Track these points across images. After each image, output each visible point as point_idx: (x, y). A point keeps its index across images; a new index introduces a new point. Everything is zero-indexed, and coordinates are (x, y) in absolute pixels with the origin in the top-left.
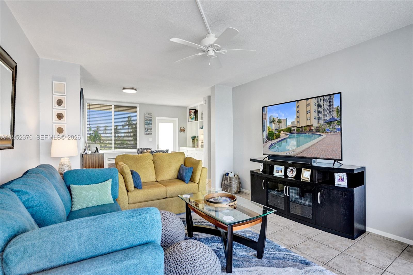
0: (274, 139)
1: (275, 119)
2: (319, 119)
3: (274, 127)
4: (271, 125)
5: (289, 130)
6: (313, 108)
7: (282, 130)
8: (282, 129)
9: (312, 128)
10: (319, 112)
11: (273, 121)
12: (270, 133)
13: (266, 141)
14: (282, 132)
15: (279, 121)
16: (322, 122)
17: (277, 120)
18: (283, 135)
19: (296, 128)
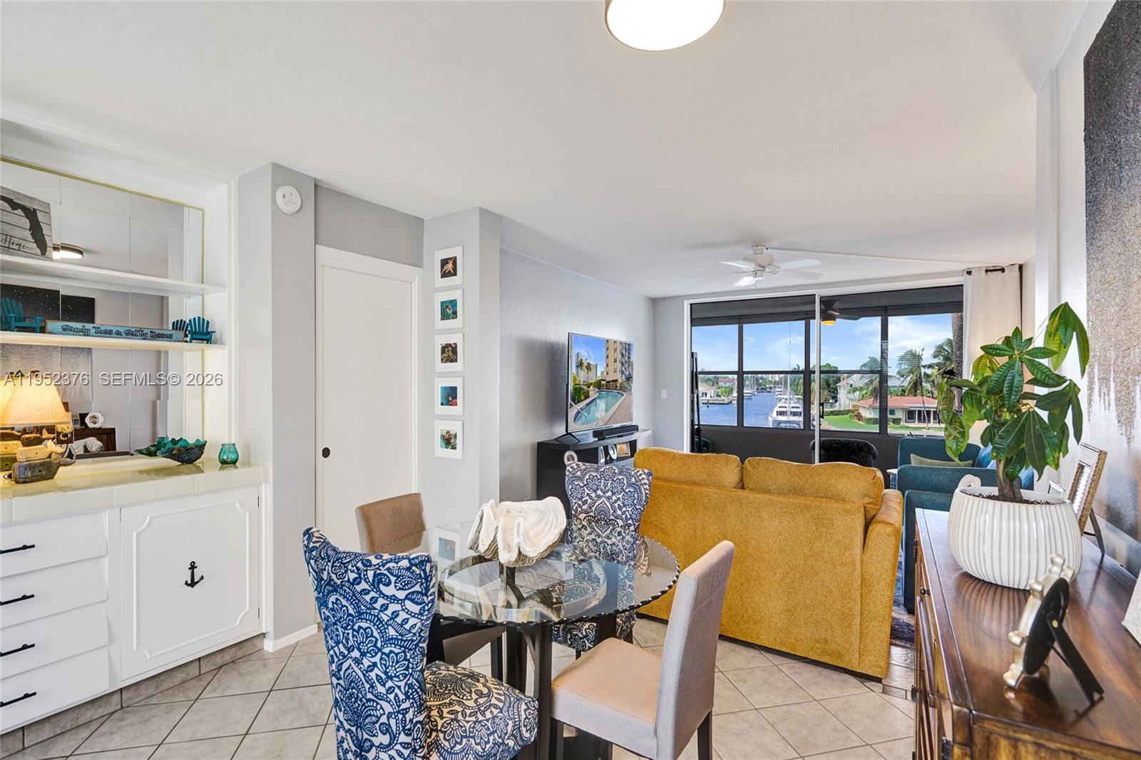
0: (581, 401)
1: (583, 361)
2: (622, 372)
3: (583, 376)
4: (577, 372)
5: (598, 385)
6: (619, 356)
7: (591, 384)
8: (591, 381)
9: (618, 385)
10: (622, 364)
11: (580, 365)
12: (576, 388)
13: (571, 404)
14: (591, 387)
15: (589, 367)
16: (624, 377)
17: (585, 364)
18: (593, 393)
19: (604, 382)
